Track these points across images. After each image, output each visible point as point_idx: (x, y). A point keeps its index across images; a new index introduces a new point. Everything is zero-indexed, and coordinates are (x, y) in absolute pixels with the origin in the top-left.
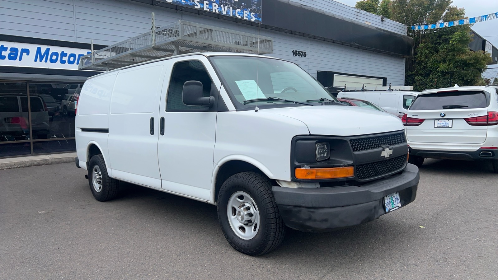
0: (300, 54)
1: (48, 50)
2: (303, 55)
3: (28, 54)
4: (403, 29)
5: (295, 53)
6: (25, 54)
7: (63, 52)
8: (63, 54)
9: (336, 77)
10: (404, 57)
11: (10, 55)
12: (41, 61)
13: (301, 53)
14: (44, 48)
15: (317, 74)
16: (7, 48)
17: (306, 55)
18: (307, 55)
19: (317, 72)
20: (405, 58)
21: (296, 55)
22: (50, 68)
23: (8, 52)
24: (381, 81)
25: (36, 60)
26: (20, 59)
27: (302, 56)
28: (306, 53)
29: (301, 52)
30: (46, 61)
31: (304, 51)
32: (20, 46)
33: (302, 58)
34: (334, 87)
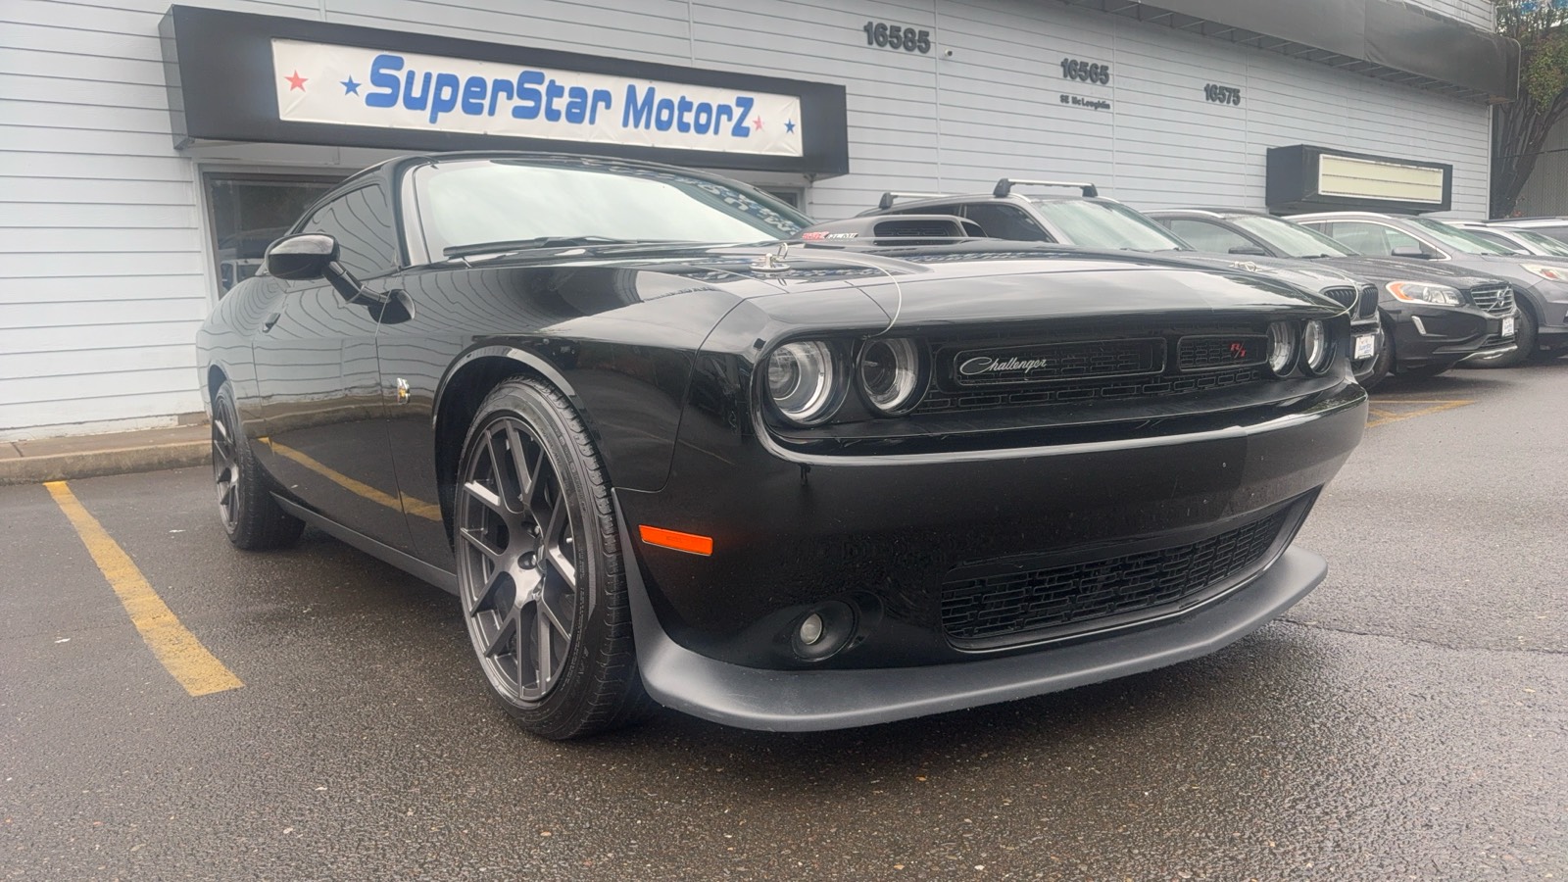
0: (1224, 95)
1: (651, 92)
2: (1232, 99)
3: (608, 106)
4: (1487, 15)
5: (1214, 93)
6: (601, 105)
7: (683, 98)
8: (685, 105)
9: (1326, 164)
10: (1488, 104)
11: (570, 106)
12: (636, 125)
13: (1227, 94)
14: (642, 87)
15: (1268, 157)
16: (562, 89)
17: (1238, 98)
18: (1241, 99)
19: (1269, 150)
20: (1491, 106)
21: (1213, 100)
22: (657, 146)
23: (566, 99)
24: (1436, 174)
25: (625, 124)
26: (592, 121)
27: (1228, 102)
28: (1238, 91)
29: (1226, 89)
30: (647, 126)
31: (1234, 87)
32: (591, 83)
33: (1227, 109)
34: (1320, 192)
